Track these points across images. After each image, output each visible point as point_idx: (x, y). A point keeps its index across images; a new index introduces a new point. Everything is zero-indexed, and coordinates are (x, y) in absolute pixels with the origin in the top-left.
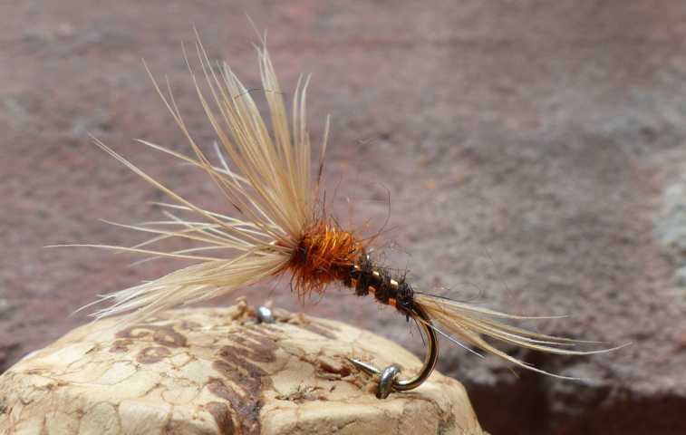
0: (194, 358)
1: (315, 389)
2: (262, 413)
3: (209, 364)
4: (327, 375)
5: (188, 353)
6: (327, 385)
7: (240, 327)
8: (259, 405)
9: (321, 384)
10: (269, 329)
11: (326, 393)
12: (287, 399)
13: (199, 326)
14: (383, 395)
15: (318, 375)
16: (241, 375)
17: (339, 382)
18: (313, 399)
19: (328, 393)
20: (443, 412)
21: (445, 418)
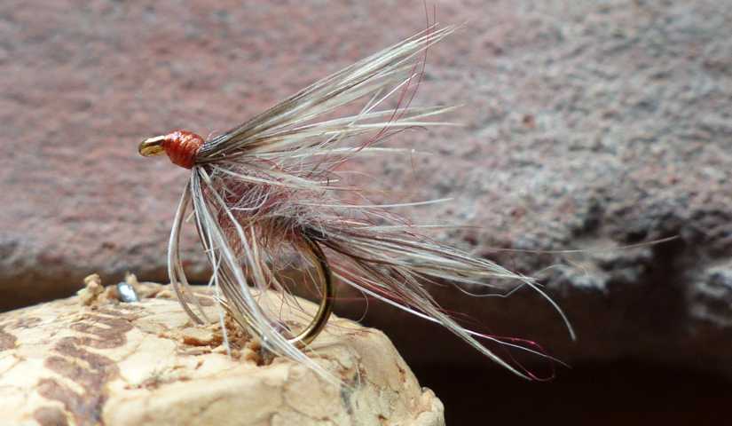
0: (22, 359)
1: (175, 368)
2: (106, 409)
3: (40, 362)
4: (193, 349)
5: (14, 355)
6: (193, 361)
7: (90, 313)
8: (102, 400)
9: (182, 361)
10: (127, 308)
11: (188, 372)
12: (140, 387)
13: (39, 320)
14: (266, 361)
15: (181, 351)
16: (79, 369)
17: (208, 355)
18: (171, 381)
19: (193, 371)
20: (346, 369)
21: (350, 376)
